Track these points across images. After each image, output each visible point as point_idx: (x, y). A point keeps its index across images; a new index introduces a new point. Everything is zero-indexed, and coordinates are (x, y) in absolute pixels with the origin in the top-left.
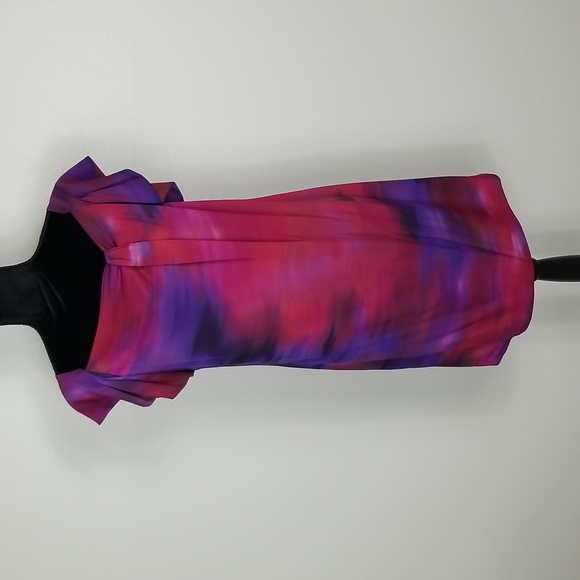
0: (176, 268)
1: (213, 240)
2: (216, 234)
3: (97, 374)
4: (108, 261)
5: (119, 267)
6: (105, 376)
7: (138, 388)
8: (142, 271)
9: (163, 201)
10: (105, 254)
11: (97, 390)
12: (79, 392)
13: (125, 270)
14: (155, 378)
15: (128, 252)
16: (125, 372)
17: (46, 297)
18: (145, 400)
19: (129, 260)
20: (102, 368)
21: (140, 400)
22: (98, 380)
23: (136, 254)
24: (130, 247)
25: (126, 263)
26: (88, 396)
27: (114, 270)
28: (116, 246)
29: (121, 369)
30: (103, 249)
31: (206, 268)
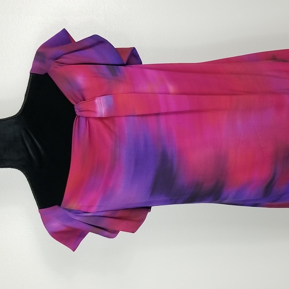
0: (136, 118)
1: (169, 94)
2: (171, 89)
3: (70, 211)
4: (78, 113)
5: (87, 118)
6: (77, 212)
7: (104, 223)
8: (106, 122)
9: (125, 63)
10: (75, 107)
11: (70, 224)
12: (57, 225)
13: (92, 121)
14: (119, 214)
15: (94, 105)
16: (94, 209)
17: (28, 145)
18: (111, 233)
19: (95, 112)
20: (73, 206)
21: (107, 233)
22: (71, 215)
23: (101, 107)
24: (96, 101)
25: (92, 115)
26: (64, 229)
27: (83, 121)
28: (84, 100)
29: (90, 207)
30: (73, 103)
31: (162, 119)
